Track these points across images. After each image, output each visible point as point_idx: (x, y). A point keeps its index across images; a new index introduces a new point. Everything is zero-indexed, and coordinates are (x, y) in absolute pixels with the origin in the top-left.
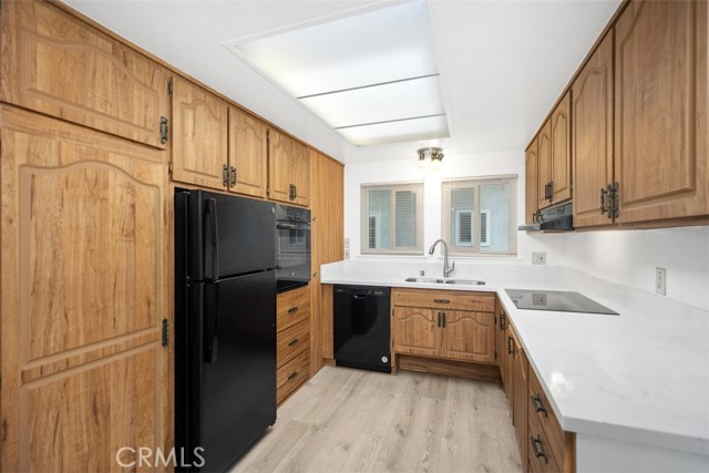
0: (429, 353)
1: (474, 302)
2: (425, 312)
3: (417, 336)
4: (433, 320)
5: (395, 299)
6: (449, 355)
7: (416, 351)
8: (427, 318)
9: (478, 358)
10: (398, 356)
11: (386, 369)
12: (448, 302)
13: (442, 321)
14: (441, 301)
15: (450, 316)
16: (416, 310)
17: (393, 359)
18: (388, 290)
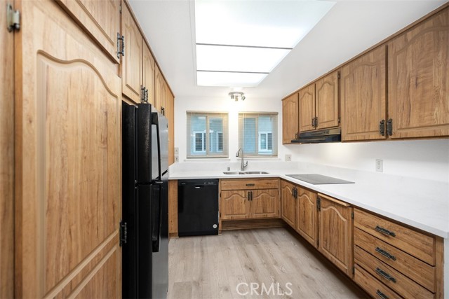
0: (242, 217)
1: (268, 183)
2: (240, 192)
3: (236, 208)
4: (245, 197)
5: (222, 186)
6: (254, 216)
7: (235, 217)
8: (241, 196)
9: (270, 216)
10: (223, 222)
11: (215, 233)
12: (253, 185)
13: (250, 197)
14: (250, 185)
15: (255, 193)
16: (235, 192)
17: (220, 225)
18: (217, 180)
